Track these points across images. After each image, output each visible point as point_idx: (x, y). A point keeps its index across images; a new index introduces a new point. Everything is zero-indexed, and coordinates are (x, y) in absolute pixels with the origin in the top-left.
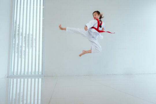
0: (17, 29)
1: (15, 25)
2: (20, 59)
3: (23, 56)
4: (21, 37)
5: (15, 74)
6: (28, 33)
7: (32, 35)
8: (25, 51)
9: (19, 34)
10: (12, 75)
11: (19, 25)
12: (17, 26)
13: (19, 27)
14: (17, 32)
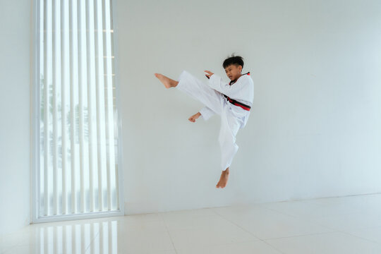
0: (49, 95)
1: (42, 87)
2: (59, 171)
3: (68, 164)
4: (58, 115)
5: (49, 215)
6: (76, 102)
7: (89, 109)
8: (72, 151)
9: (53, 111)
10: (42, 216)
11: (53, 86)
12: (49, 89)
13: (53, 92)
14: (49, 105)
